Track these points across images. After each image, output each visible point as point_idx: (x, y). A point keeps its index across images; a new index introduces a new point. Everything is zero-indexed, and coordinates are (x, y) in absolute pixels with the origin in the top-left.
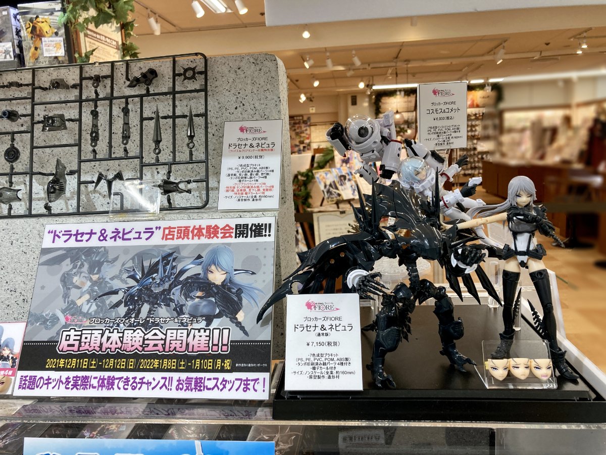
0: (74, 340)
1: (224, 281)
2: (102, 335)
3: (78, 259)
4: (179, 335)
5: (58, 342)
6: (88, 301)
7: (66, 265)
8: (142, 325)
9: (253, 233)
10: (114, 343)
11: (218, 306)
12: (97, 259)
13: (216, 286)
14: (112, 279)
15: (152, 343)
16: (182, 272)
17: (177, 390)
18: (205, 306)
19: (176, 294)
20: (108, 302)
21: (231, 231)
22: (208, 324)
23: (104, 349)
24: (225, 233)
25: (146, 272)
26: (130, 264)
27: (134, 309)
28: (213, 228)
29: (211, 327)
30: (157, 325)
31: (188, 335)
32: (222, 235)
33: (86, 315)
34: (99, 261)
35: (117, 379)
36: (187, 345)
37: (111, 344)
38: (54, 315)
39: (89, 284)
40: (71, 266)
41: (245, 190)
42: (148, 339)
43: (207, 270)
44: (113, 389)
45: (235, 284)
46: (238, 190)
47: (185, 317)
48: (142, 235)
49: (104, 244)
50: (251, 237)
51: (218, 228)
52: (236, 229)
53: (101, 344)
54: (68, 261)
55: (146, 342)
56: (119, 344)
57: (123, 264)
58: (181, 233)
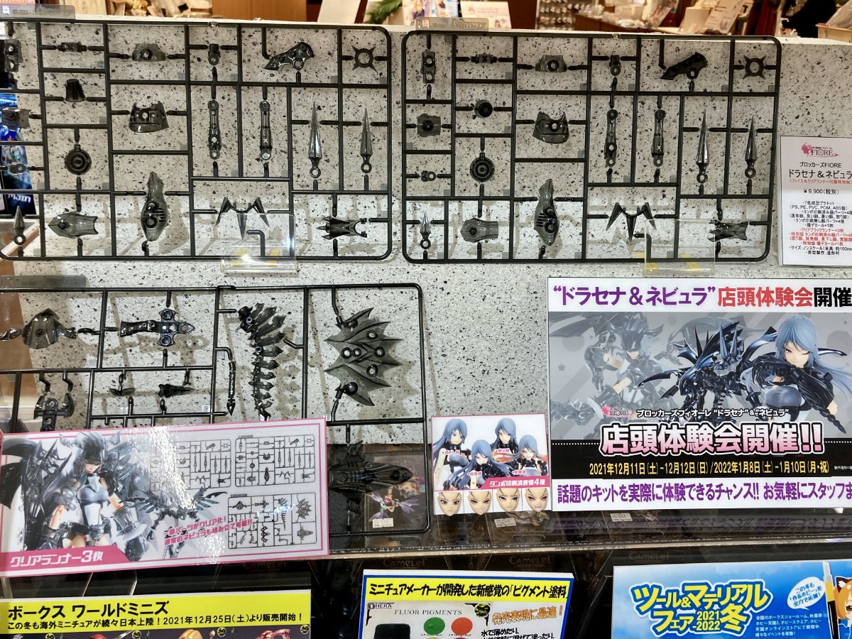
0: (621, 439)
1: (807, 362)
2: (658, 432)
3: (605, 328)
4: (758, 431)
5: (599, 441)
6: (630, 387)
7: (590, 338)
8: (709, 419)
9: (838, 300)
10: (675, 442)
11: (803, 395)
12: (632, 329)
13: (798, 370)
14: (658, 357)
15: (725, 441)
16: (751, 350)
17: (766, 498)
18: (786, 394)
19: (747, 378)
20: (657, 389)
21: (809, 296)
22: (794, 418)
23: (663, 450)
24: (802, 300)
25: (703, 348)
26: (679, 338)
27: (695, 398)
28: (785, 292)
29: (798, 421)
30: (729, 418)
31: (770, 432)
32: (798, 302)
33: (630, 405)
34: (635, 332)
35: (687, 487)
36: (771, 443)
37: (672, 443)
38: (586, 406)
39: (626, 364)
40: (597, 339)
41: (816, 239)
42: (719, 437)
43: (783, 349)
44: (685, 499)
45: (821, 368)
46: (807, 238)
47: (763, 409)
48: (691, 298)
49: (637, 308)
50: (836, 305)
51: (792, 292)
52: (816, 294)
53: (659, 444)
54: (591, 331)
55: (718, 440)
56: (683, 444)
57: (671, 338)
58: (743, 297)
